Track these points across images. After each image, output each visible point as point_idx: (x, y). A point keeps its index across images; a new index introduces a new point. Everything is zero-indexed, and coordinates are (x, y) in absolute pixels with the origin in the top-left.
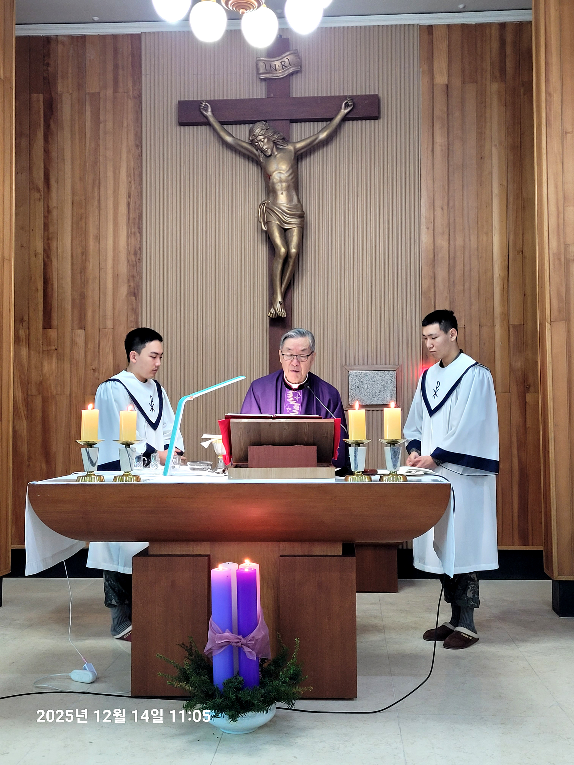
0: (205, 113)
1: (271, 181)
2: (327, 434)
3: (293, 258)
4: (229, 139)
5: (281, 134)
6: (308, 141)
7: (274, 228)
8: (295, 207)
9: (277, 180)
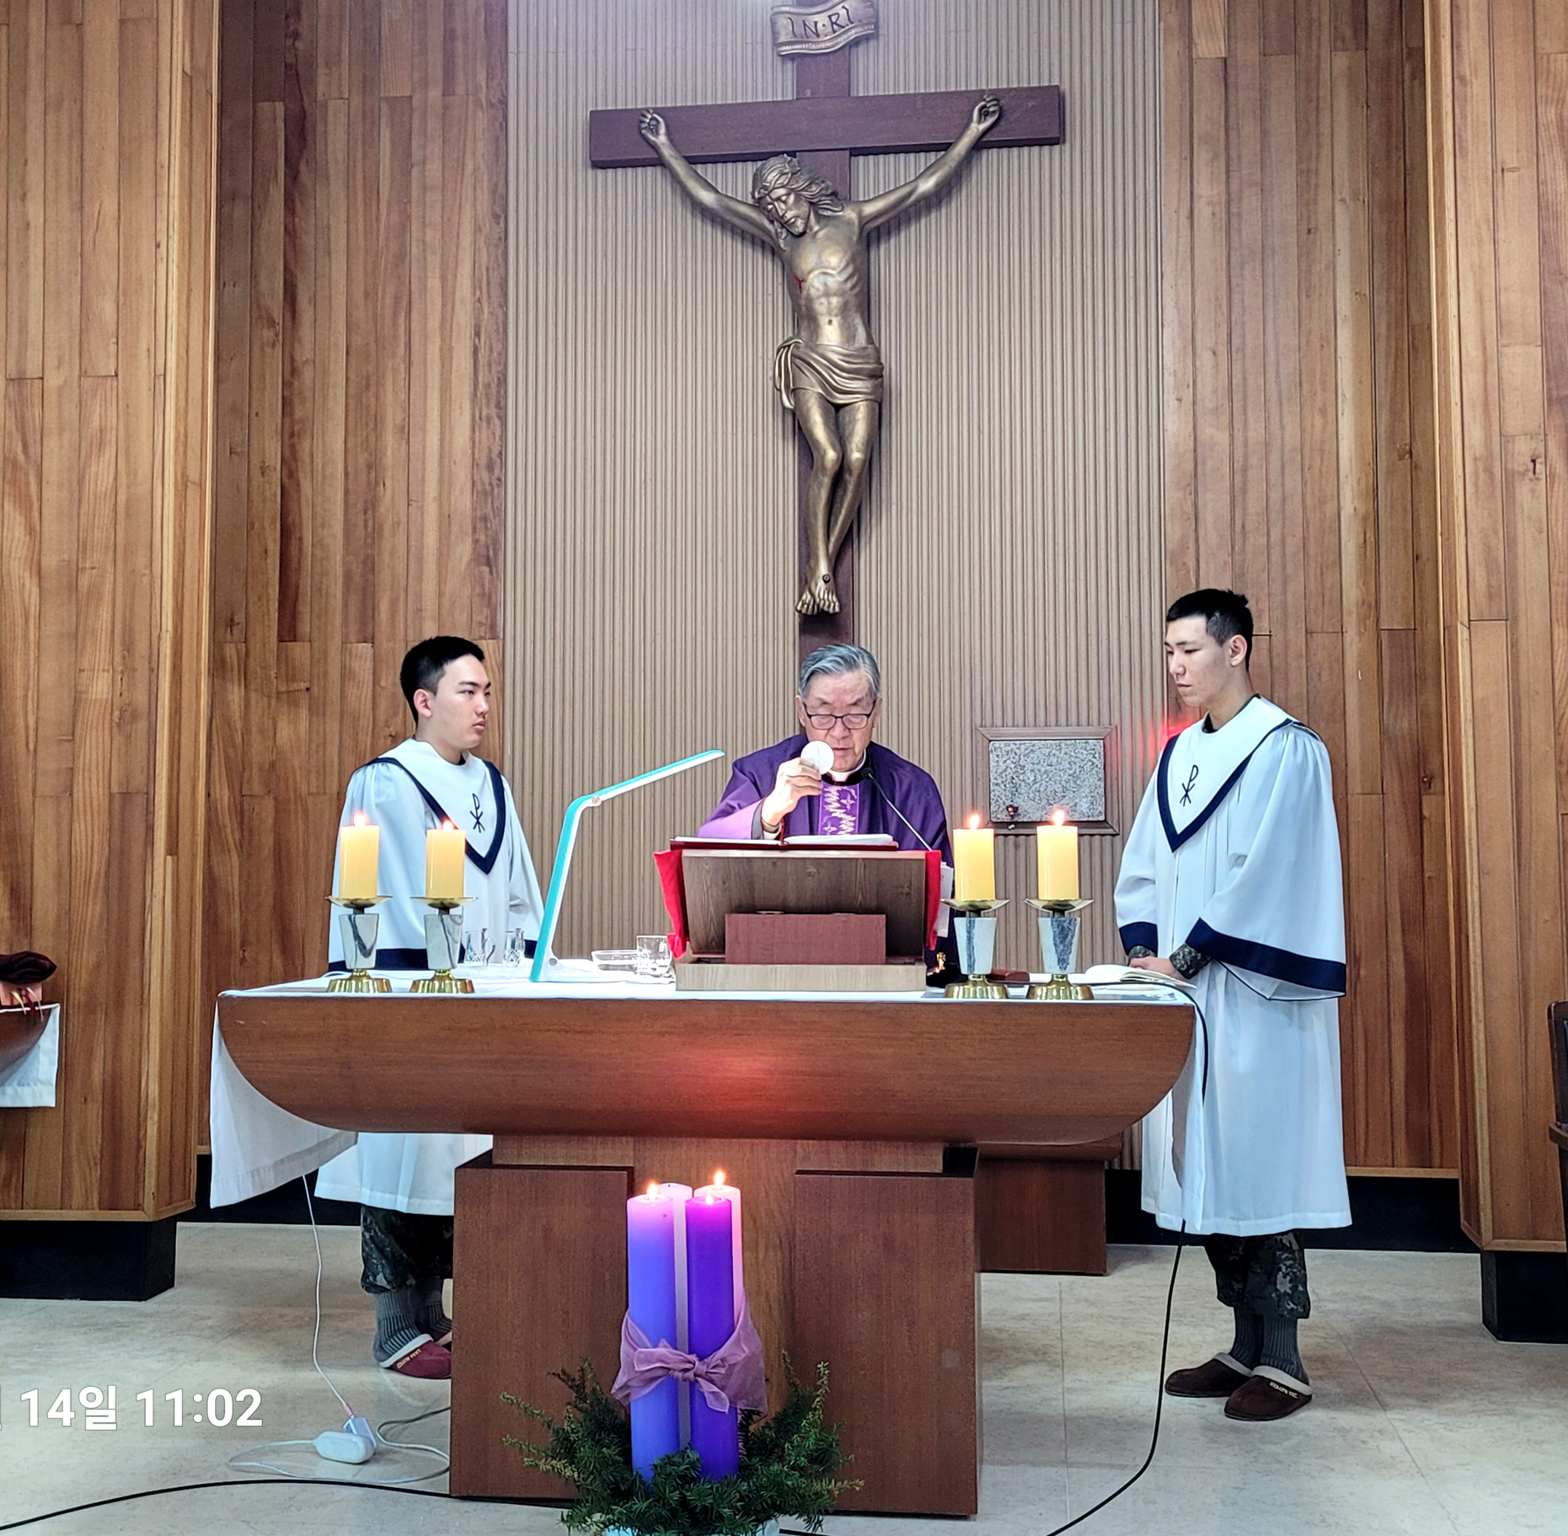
0: (652, 138)
1: (805, 292)
2: (909, 887)
3: (856, 472)
4: (707, 197)
5: (829, 183)
6: (892, 198)
7: (810, 404)
8: (861, 354)
9: (818, 290)
